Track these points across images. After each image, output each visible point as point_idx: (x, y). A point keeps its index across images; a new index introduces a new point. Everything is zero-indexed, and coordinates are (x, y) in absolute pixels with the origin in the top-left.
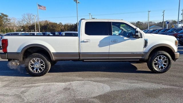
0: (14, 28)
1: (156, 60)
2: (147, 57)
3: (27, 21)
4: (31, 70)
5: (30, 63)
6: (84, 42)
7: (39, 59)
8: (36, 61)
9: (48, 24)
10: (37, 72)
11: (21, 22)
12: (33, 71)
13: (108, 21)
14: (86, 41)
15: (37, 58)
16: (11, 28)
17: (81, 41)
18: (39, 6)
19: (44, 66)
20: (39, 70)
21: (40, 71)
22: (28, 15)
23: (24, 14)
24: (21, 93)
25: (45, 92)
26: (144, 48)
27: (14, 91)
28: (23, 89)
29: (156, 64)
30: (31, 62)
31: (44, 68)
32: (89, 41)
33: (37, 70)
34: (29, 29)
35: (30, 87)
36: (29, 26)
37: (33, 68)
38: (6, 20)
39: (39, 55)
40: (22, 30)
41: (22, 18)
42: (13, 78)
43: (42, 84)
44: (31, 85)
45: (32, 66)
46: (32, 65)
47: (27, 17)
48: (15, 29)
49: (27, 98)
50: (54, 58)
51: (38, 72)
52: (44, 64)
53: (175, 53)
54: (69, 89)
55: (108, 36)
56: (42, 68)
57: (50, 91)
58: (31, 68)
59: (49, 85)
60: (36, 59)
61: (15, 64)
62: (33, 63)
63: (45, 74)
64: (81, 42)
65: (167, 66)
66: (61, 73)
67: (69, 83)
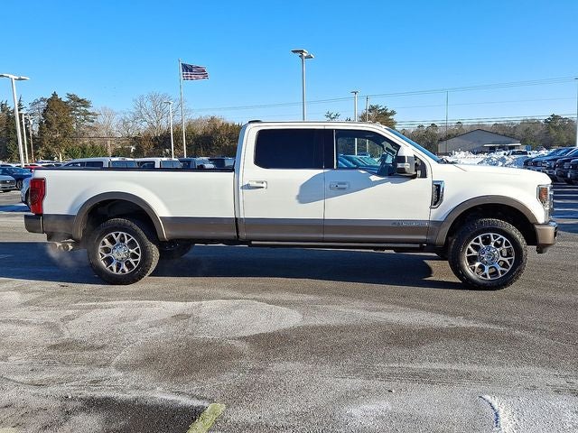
0: (109, 142)
1: (472, 245)
2: (441, 237)
3: (148, 119)
4: (104, 264)
5: (101, 246)
6: (248, 187)
7: (125, 234)
8: (117, 239)
9: (216, 131)
10: (120, 273)
11: (131, 124)
12: (108, 269)
13: (323, 128)
14: (255, 184)
15: (120, 233)
16: (97, 143)
17: (241, 185)
18: (186, 68)
19: (140, 255)
20: (124, 267)
21: (127, 270)
22: (153, 99)
23: (142, 98)
24: (62, 320)
25: (123, 320)
26: (431, 208)
27: (47, 315)
28: (70, 312)
29: (472, 260)
30: (104, 243)
31: (139, 259)
32: (264, 185)
33: (119, 266)
34: (155, 146)
35: (90, 308)
36: (156, 138)
37: (109, 261)
38: (83, 118)
39: (125, 225)
40: (133, 148)
41: (134, 111)
42: (54, 285)
43: (125, 302)
44: (94, 303)
45: (106, 256)
46: (107, 250)
47: (149, 105)
48: (109, 145)
49: (73, 331)
50: (165, 233)
51: (123, 271)
52: (137, 251)
53: (537, 227)
54: (189, 316)
55: (321, 171)
56: (132, 261)
57: (135, 318)
58: (104, 260)
59: (141, 306)
60: (117, 235)
61: (62, 248)
62: (108, 244)
63: (140, 277)
64: (242, 188)
65: (511, 266)
66: (189, 279)
67: (196, 303)
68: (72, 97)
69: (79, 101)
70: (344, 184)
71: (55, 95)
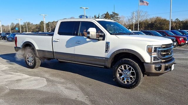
18: (141, 1)
20: (31, 63)
26: (105, 53)
30: (27, 56)
34: (135, 27)
50: (38, 55)
68: (114, 13)
69: (116, 14)
70: (79, 41)
71: (107, 12)
